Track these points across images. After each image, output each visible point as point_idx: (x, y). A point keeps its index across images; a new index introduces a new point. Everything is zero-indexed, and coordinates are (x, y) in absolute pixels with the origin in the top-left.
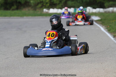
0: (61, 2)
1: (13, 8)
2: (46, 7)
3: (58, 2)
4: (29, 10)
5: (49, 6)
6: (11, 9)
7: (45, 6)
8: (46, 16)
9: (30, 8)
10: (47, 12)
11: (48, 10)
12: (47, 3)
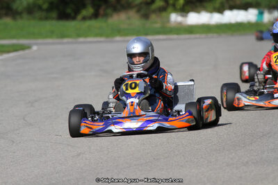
1: (84, 13)
2: (175, 10)
4: (129, 18)
5: (184, 5)
6: (79, 17)
7: (174, 5)
8: (177, 34)
9: (132, 13)
10: (180, 23)
11: (183, 16)
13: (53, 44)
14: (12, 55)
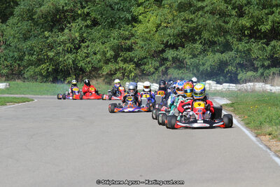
0: (156, 69)
3: (152, 70)
6: (66, 82)
9: (100, 80)
12: (131, 72)
13: (48, 98)
14: (17, 104)
